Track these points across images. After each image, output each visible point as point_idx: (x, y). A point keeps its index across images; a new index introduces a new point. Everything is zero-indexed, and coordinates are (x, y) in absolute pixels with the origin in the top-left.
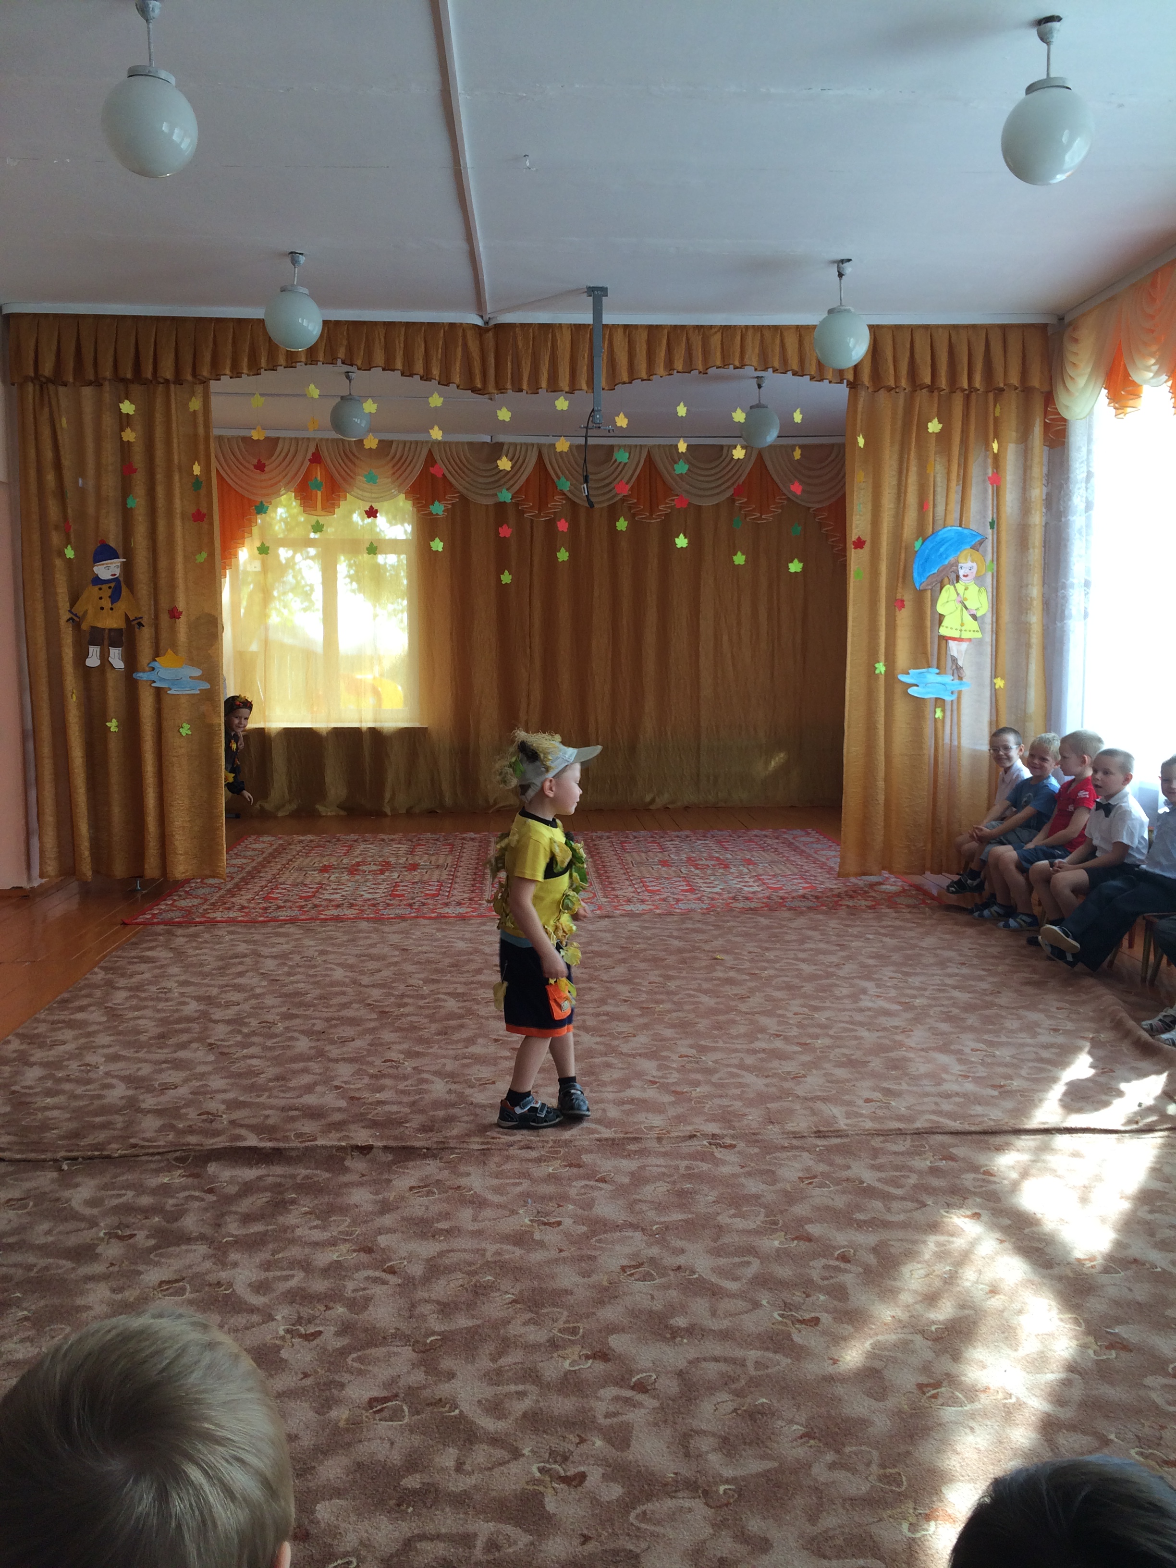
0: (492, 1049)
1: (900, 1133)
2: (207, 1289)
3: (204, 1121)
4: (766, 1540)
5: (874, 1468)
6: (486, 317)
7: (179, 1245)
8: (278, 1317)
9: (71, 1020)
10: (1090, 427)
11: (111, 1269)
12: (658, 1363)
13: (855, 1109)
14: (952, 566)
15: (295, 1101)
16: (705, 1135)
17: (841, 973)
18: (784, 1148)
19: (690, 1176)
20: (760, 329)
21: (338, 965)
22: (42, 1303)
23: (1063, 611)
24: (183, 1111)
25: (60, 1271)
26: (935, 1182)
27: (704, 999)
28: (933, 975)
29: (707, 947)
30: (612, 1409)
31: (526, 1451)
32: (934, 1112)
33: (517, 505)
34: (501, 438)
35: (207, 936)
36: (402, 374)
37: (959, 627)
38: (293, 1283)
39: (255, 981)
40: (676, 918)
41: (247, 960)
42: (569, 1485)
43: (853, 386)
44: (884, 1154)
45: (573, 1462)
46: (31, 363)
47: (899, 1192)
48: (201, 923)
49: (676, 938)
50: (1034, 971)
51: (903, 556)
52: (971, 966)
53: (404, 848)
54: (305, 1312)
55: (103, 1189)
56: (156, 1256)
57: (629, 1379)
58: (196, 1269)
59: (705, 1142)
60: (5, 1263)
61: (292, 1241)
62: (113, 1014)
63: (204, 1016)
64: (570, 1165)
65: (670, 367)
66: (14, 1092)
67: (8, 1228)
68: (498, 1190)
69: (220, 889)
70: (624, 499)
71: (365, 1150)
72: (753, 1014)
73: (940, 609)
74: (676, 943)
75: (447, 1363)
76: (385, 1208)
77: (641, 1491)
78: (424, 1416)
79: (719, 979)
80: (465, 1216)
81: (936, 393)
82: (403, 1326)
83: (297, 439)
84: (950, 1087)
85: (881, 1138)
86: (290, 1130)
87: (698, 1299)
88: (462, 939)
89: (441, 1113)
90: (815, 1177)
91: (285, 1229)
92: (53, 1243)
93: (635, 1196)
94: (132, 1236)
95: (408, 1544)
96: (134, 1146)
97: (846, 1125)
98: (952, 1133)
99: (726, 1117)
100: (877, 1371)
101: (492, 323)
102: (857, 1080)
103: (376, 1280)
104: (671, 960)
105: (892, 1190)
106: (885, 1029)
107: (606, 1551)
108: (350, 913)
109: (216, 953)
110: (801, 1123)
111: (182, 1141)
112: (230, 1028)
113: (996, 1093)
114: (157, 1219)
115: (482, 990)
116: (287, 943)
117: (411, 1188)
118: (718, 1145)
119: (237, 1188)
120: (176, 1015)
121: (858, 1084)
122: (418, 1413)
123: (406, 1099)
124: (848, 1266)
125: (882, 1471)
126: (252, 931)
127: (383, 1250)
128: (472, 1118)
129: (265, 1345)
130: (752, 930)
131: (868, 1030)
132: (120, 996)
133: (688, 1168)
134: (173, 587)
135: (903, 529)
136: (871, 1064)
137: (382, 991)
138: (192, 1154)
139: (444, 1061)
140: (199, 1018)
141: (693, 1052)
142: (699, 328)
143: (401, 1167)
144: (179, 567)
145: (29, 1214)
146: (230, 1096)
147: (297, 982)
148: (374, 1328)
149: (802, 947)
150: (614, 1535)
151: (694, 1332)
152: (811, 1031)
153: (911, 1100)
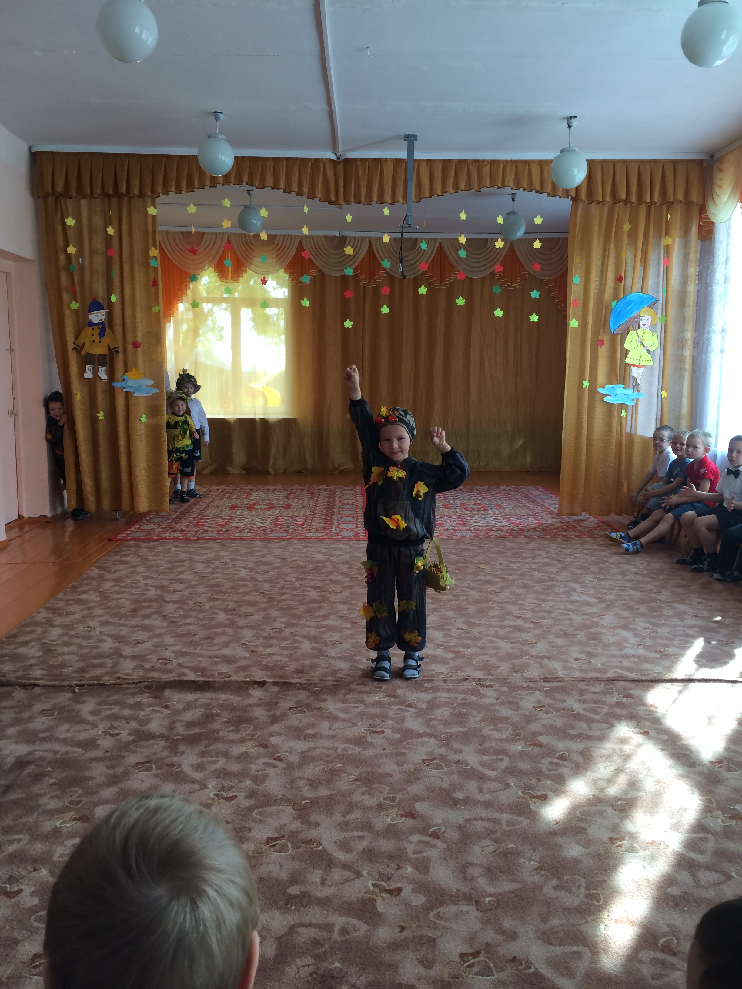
0: (339, 622)
1: (597, 680)
2: (165, 767)
3: (162, 663)
4: (515, 933)
5: (582, 890)
6: (338, 154)
7: (147, 740)
8: (210, 786)
9: (78, 599)
10: (729, 227)
11: (107, 754)
12: (446, 821)
13: (569, 664)
15: (217, 652)
16: (474, 679)
17: (559, 578)
18: (524, 688)
19: (464, 704)
20: (515, 162)
21: (242, 567)
22: (64, 774)
23: (707, 348)
24: (149, 657)
25: (75, 755)
26: (619, 711)
27: (472, 593)
28: (618, 580)
29: (473, 560)
30: (418, 848)
31: (364, 873)
32: (618, 667)
33: (355, 276)
34: (346, 233)
35: (161, 548)
36: (285, 192)
37: (639, 358)
38: (218, 765)
39: (191, 577)
40: (454, 542)
41: (186, 564)
42: (391, 895)
43: (575, 200)
44: (587, 693)
45: (394, 881)
46: (50, 184)
47: (597, 717)
48: (157, 540)
49: (454, 554)
51: (604, 312)
52: (643, 575)
53: (282, 494)
54: (227, 783)
55: (100, 704)
56: (134, 747)
57: (428, 830)
58: (159, 755)
59: (474, 684)
60: (41, 749)
61: (217, 739)
62: (104, 596)
63: (160, 599)
64: (389, 696)
65: (456, 188)
66: (44, 643)
67: (42, 727)
68: (344, 711)
69: (168, 519)
70: (423, 274)
71: (261, 684)
72: (503, 603)
73: (626, 346)
74: (454, 557)
75: (314, 817)
76: (275, 720)
77: (436, 900)
78: (301, 850)
79: (482, 580)
80: (324, 726)
81: (629, 205)
82: (287, 793)
83: (216, 234)
84: (629, 651)
85: (585, 683)
86: (214, 670)
87: (471, 781)
88: (318, 552)
89: (308, 662)
90: (544, 706)
91: (213, 732)
92: (70, 737)
93: (430, 716)
94: (119, 734)
95: (292, 929)
96: (119, 678)
97: (563, 674)
98: (630, 681)
99: (487, 668)
100: (584, 829)
101: (342, 158)
102: (569, 646)
103: (269, 765)
105: (592, 716)
106: (587, 614)
107: (415, 936)
108: (249, 535)
109: (166, 559)
110: (534, 672)
111: (148, 675)
112: (176, 606)
113: (658, 656)
114: (134, 724)
115: (332, 586)
116: (210, 554)
117: (290, 708)
118: (482, 685)
119: (182, 706)
120: (143, 597)
121: (570, 648)
122: (297, 847)
124: (565, 763)
125: (587, 892)
126: (189, 545)
127: (273, 746)
128: (327, 665)
130: (502, 550)
131: (577, 614)
132: (107, 585)
133: (463, 699)
134: (134, 329)
135: (604, 294)
136: (578, 636)
137: (270, 584)
138: (155, 684)
139: (309, 629)
140: (157, 599)
141: (465, 626)
142: (476, 161)
143: (284, 695)
144: (139, 315)
145: (55, 719)
146: (177, 648)
147: (217, 578)
148: (269, 794)
149: (534, 561)
150: (420, 926)
151: (468, 801)
152: (540, 614)
153: (604, 659)
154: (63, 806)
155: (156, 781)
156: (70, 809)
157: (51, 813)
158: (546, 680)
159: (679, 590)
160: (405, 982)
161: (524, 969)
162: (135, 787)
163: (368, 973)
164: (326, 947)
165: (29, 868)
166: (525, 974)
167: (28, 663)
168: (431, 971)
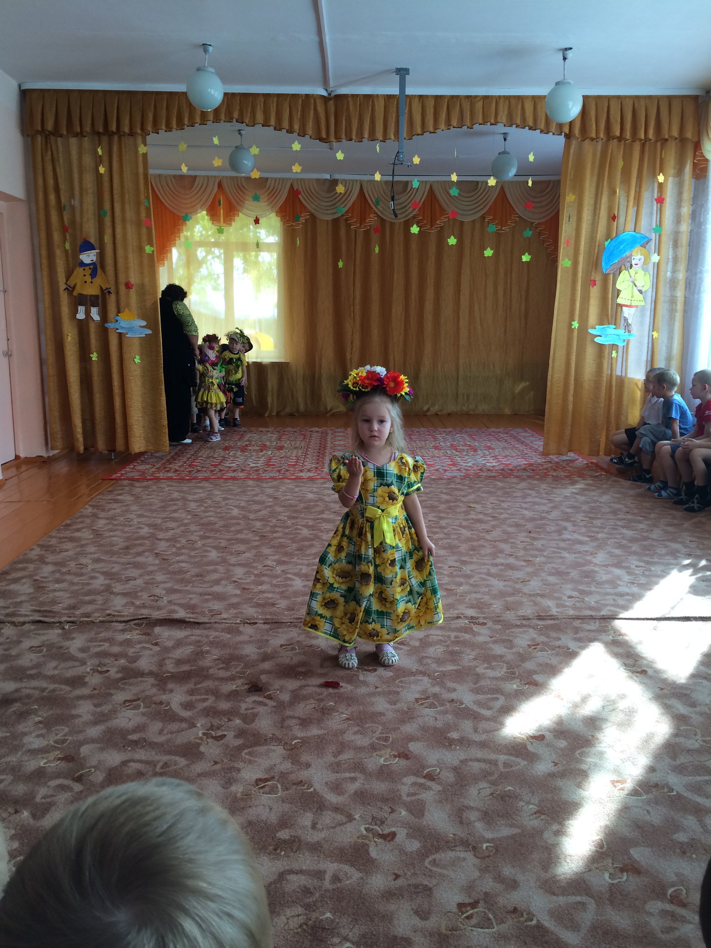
1: (592, 618)
2: (153, 706)
3: (153, 600)
4: (515, 881)
6: (330, 90)
7: (136, 678)
8: (198, 725)
9: (71, 537)
11: (94, 692)
12: (440, 761)
13: (562, 602)
14: (627, 257)
16: (466, 617)
17: (550, 517)
18: (517, 625)
19: (457, 642)
20: (508, 98)
21: (234, 506)
22: (51, 712)
23: (700, 288)
24: (140, 594)
25: (62, 692)
26: (615, 649)
27: (464, 531)
28: (609, 519)
29: (464, 499)
30: (412, 791)
31: (357, 817)
32: (613, 605)
33: (346, 220)
34: (337, 176)
35: (154, 488)
36: (275, 129)
37: (630, 299)
38: (207, 704)
39: (184, 515)
40: (444, 481)
41: (179, 503)
42: (385, 840)
43: (568, 137)
44: (582, 631)
45: (387, 825)
46: (39, 121)
48: (150, 479)
49: (445, 493)
50: (674, 518)
51: (596, 251)
52: (634, 514)
53: (275, 436)
55: (89, 641)
56: (122, 684)
57: (423, 772)
58: (148, 693)
60: (28, 686)
61: (207, 677)
62: (97, 534)
63: (153, 537)
65: (448, 124)
66: (35, 580)
67: (30, 664)
69: (162, 459)
70: (414, 217)
71: (252, 621)
72: (495, 541)
73: (618, 286)
74: (445, 497)
75: (305, 758)
76: (265, 658)
77: (432, 846)
78: (291, 791)
79: (473, 519)
80: (316, 664)
81: (623, 142)
82: (278, 733)
83: (208, 177)
84: (622, 589)
85: (580, 621)
86: (204, 608)
87: (466, 721)
88: (310, 492)
89: (300, 599)
90: (538, 645)
91: (202, 669)
92: (58, 674)
93: (423, 654)
94: (107, 671)
95: (282, 876)
96: (109, 615)
97: (557, 612)
98: (626, 619)
99: (479, 606)
100: (584, 771)
101: (333, 94)
102: (562, 584)
103: (260, 703)
104: (442, 507)
106: (579, 552)
107: (409, 885)
108: (241, 475)
109: (159, 498)
110: (528, 610)
111: (139, 612)
112: (169, 544)
114: (123, 661)
115: (324, 524)
116: (203, 493)
117: (282, 646)
118: (475, 623)
119: (172, 643)
120: (136, 535)
121: (563, 586)
122: (287, 789)
123: (277, 590)
126: (182, 485)
127: (264, 684)
129: (190, 743)
130: (493, 490)
131: (569, 552)
132: (101, 523)
133: (456, 637)
134: (127, 269)
135: (597, 233)
136: (571, 574)
137: (262, 523)
138: (145, 622)
139: (300, 567)
140: (150, 537)
141: (457, 564)
142: (468, 97)
143: (275, 632)
144: (131, 256)
145: (43, 656)
146: (169, 585)
147: (210, 516)
148: (259, 733)
149: (525, 500)
150: (415, 874)
151: (463, 742)
152: (532, 552)
153: (598, 598)
154: (48, 745)
155: (144, 719)
156: (55, 748)
157: (34, 752)
158: (540, 618)
159: (670, 529)
160: (400, 935)
161: (526, 921)
162: (122, 725)
163: (361, 925)
164: (317, 895)
165: (10, 810)
166: (527, 926)
167: (19, 600)
168: (427, 922)
